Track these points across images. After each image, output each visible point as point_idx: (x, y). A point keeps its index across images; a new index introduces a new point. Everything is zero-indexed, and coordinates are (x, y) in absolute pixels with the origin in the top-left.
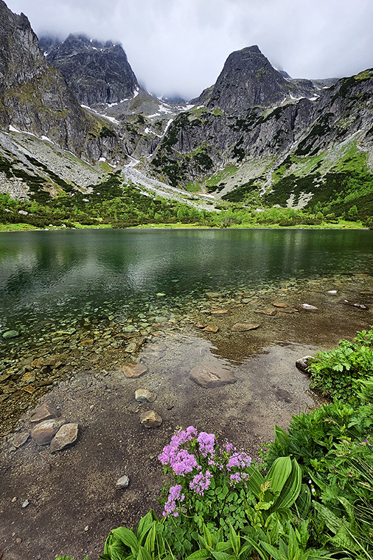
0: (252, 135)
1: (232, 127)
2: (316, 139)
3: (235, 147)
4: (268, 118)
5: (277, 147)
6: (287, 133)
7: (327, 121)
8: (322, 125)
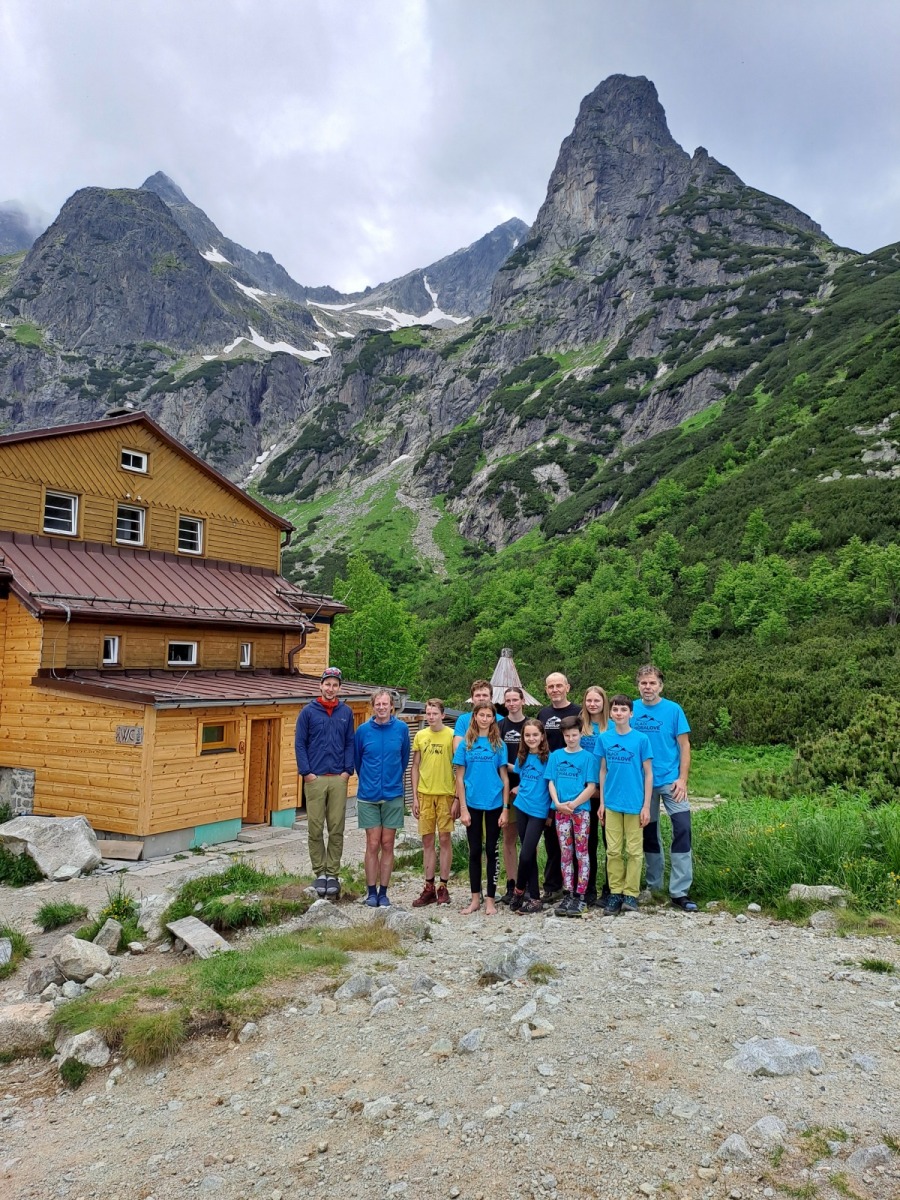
1: (74, 384)
2: (311, 460)
4: (186, 382)
6: (237, 430)
7: (333, 421)
8: (324, 427)
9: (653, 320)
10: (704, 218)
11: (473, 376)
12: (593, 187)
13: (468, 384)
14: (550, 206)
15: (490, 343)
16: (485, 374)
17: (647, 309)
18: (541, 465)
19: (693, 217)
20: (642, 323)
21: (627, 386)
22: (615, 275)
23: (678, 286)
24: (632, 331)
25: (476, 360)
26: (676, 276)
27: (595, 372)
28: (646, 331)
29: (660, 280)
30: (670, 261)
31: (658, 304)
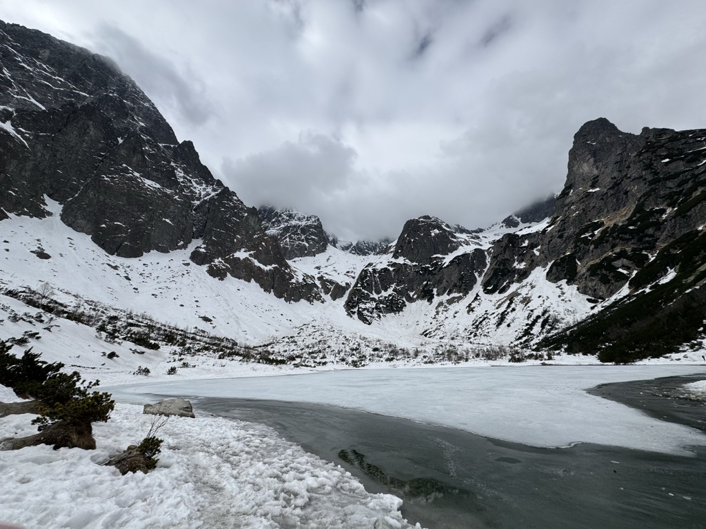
0: (437, 277)
2: (499, 280)
3: (423, 288)
4: (450, 264)
5: (463, 287)
7: (504, 265)
8: (502, 267)
9: (653, 193)
10: (664, 148)
11: (561, 237)
12: (592, 160)
13: (559, 240)
14: (572, 173)
15: (564, 224)
16: (566, 235)
17: (648, 189)
18: (615, 261)
19: (657, 150)
20: (647, 195)
21: (651, 220)
22: (620, 183)
23: (661, 176)
24: (642, 200)
25: (559, 231)
26: (659, 173)
27: (628, 219)
28: (651, 198)
29: (650, 178)
30: (652, 169)
31: (653, 186)
